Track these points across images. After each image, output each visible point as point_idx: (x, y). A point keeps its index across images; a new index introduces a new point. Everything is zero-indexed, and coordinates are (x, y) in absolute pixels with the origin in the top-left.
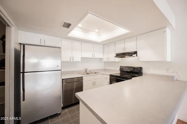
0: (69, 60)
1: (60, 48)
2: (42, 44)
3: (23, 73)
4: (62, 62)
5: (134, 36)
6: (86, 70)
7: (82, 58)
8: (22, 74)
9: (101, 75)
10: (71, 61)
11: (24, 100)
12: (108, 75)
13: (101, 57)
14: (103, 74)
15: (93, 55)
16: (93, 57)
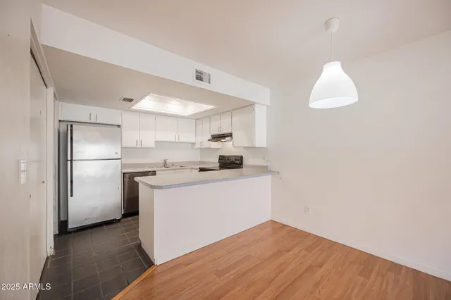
0: (135, 146)
1: (119, 126)
2: (92, 121)
3: (71, 161)
4: (123, 148)
5: (229, 111)
6: (166, 162)
7: (156, 142)
8: (69, 162)
9: (189, 170)
10: (138, 146)
11: (72, 196)
12: (196, 169)
13: (193, 140)
14: (192, 168)
15: (177, 137)
16: (177, 141)
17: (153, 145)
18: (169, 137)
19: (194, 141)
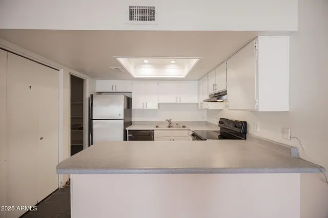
2: (114, 91)
7: (158, 104)
10: (141, 108)
15: (179, 98)
16: (178, 102)
17: (155, 107)
18: (171, 99)
19: (196, 102)
